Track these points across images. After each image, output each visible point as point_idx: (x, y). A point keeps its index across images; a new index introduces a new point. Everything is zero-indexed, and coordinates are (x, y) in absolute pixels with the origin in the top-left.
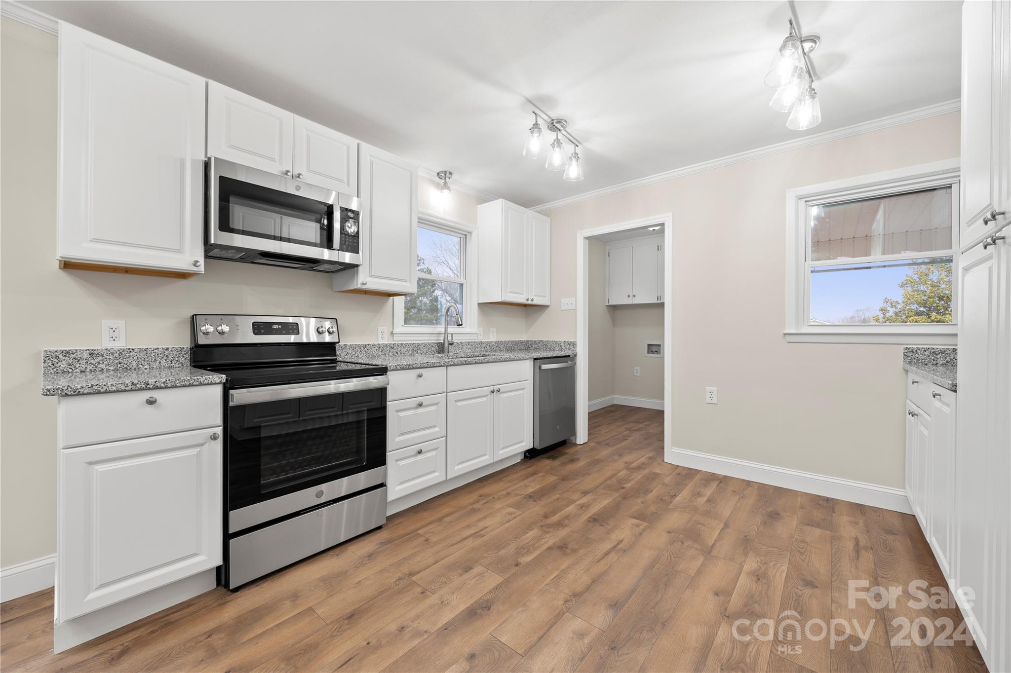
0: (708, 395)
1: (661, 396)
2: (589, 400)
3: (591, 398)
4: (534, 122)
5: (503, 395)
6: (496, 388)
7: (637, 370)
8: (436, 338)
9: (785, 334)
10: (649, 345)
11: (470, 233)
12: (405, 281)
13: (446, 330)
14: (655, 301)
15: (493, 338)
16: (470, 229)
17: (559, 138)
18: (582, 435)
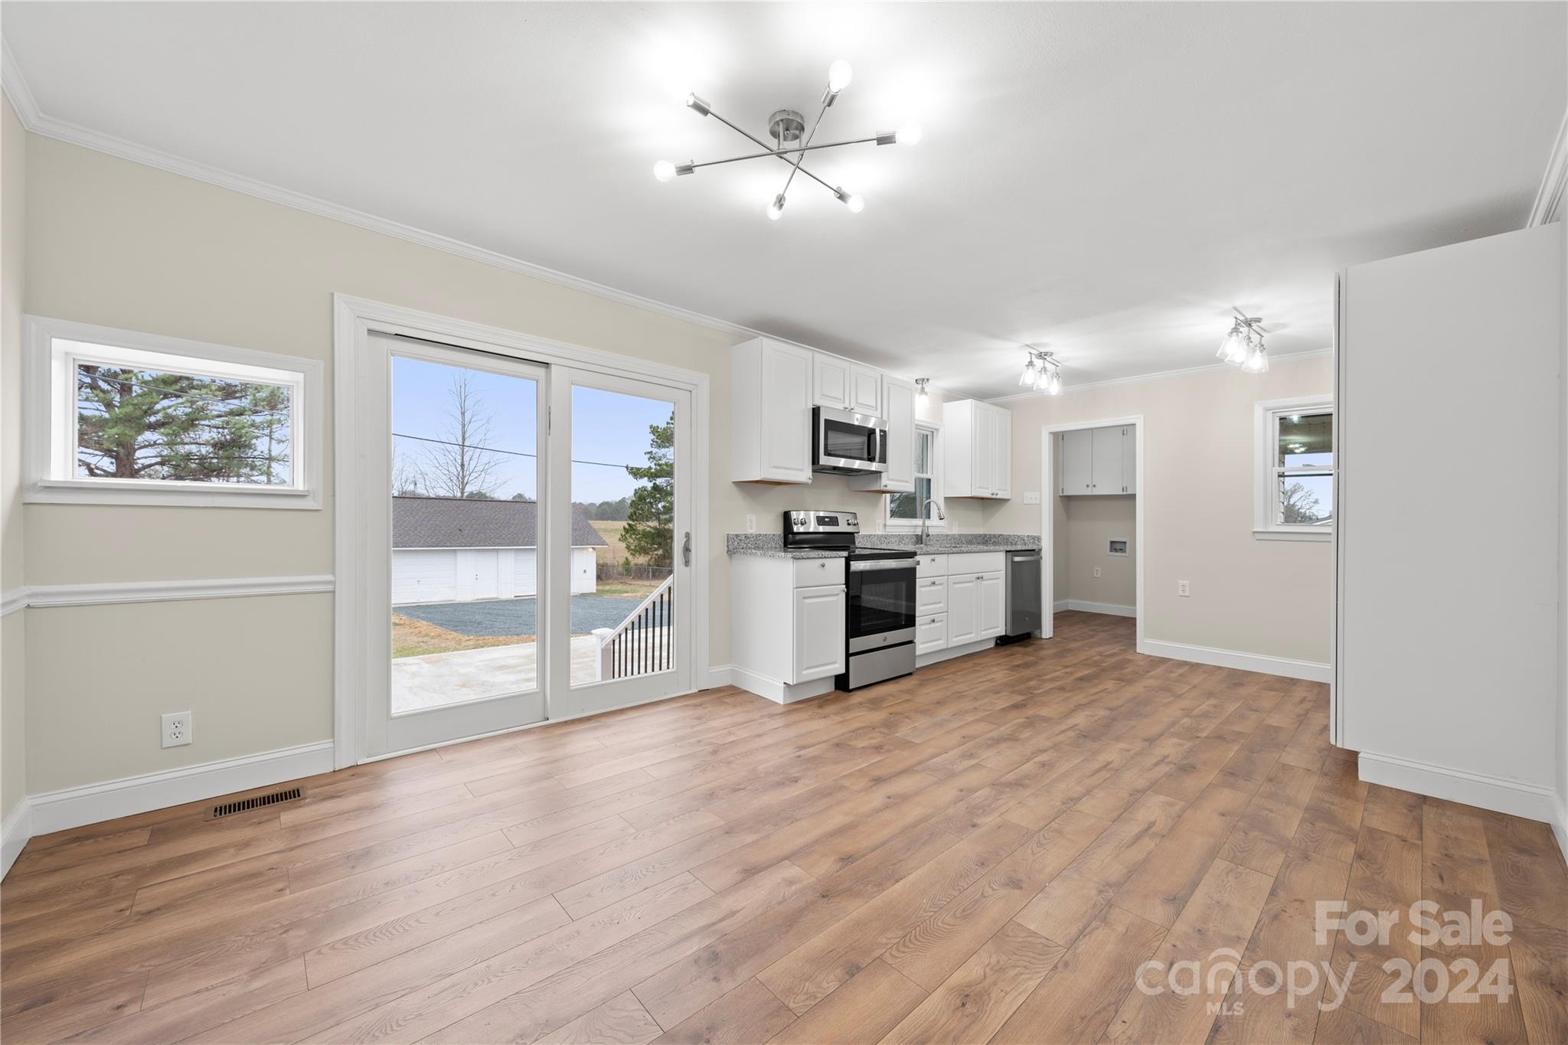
0: (1181, 589)
1: (1133, 602)
2: (1054, 600)
3: (1056, 598)
4: (1029, 360)
5: (984, 582)
6: (980, 575)
7: (1097, 570)
8: (912, 530)
9: (1254, 532)
10: (1112, 543)
11: (937, 430)
12: (907, 482)
13: (924, 523)
14: (1121, 493)
15: (956, 531)
16: (937, 427)
17: (1046, 366)
18: (1047, 630)
